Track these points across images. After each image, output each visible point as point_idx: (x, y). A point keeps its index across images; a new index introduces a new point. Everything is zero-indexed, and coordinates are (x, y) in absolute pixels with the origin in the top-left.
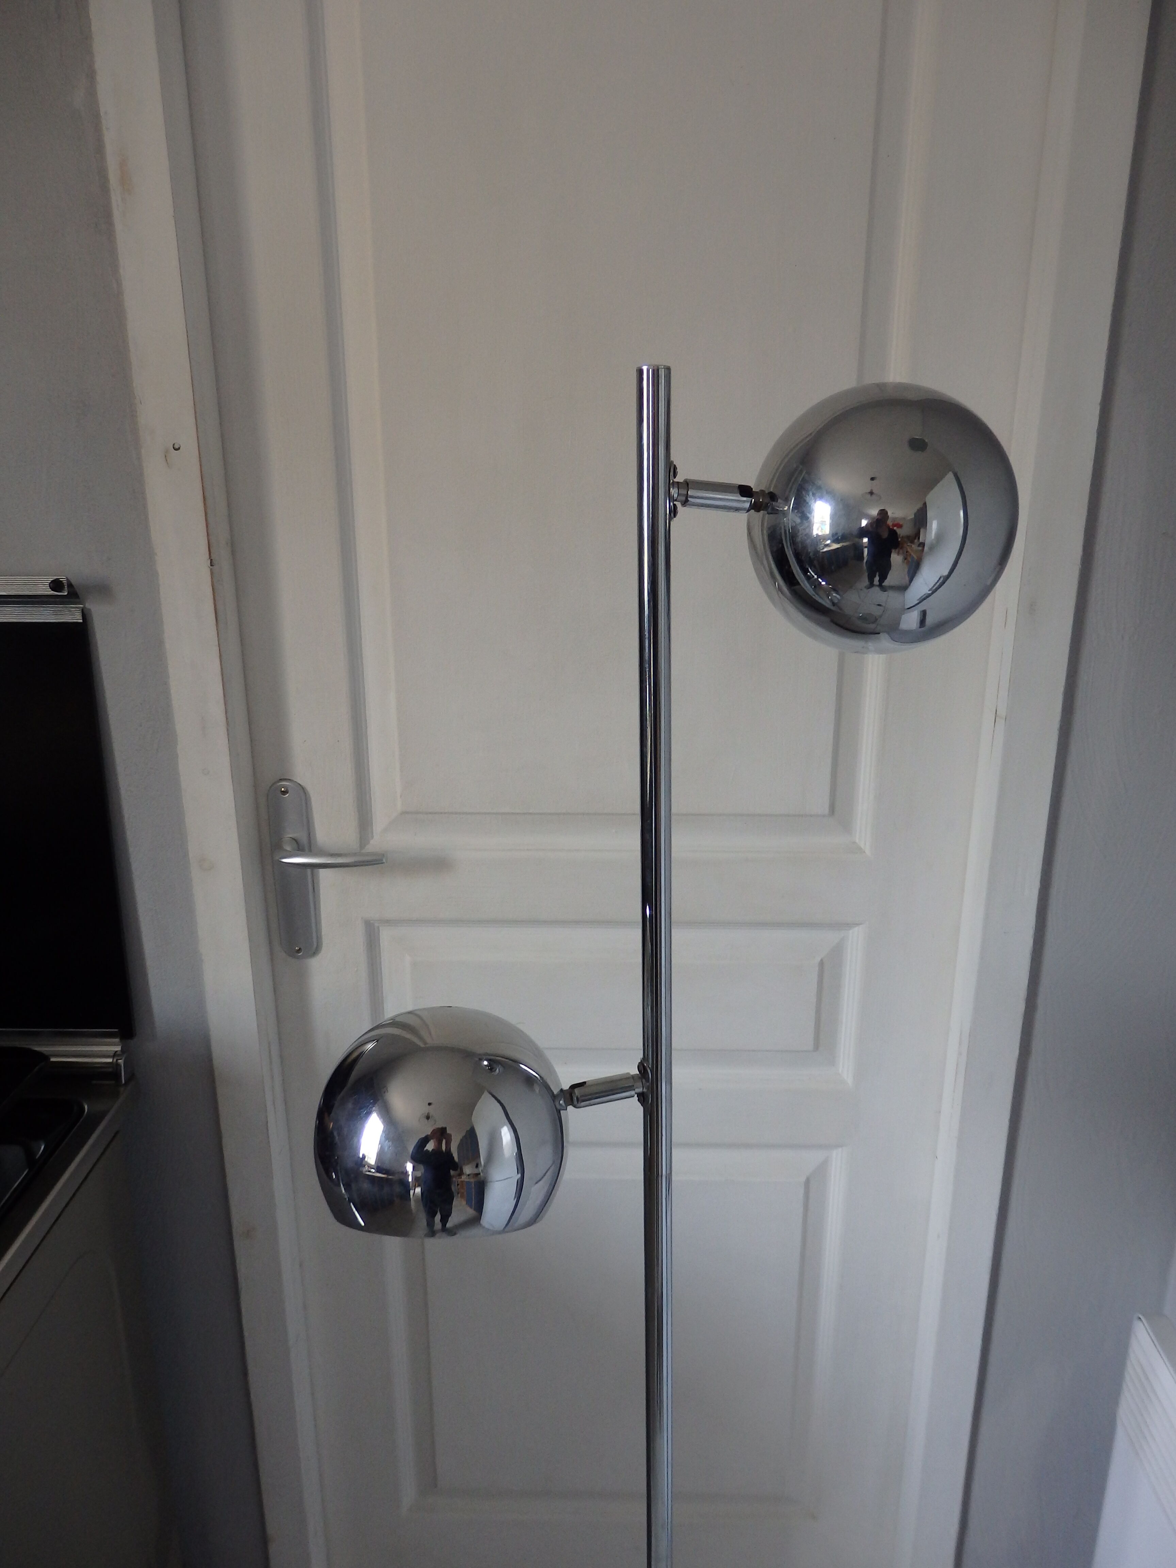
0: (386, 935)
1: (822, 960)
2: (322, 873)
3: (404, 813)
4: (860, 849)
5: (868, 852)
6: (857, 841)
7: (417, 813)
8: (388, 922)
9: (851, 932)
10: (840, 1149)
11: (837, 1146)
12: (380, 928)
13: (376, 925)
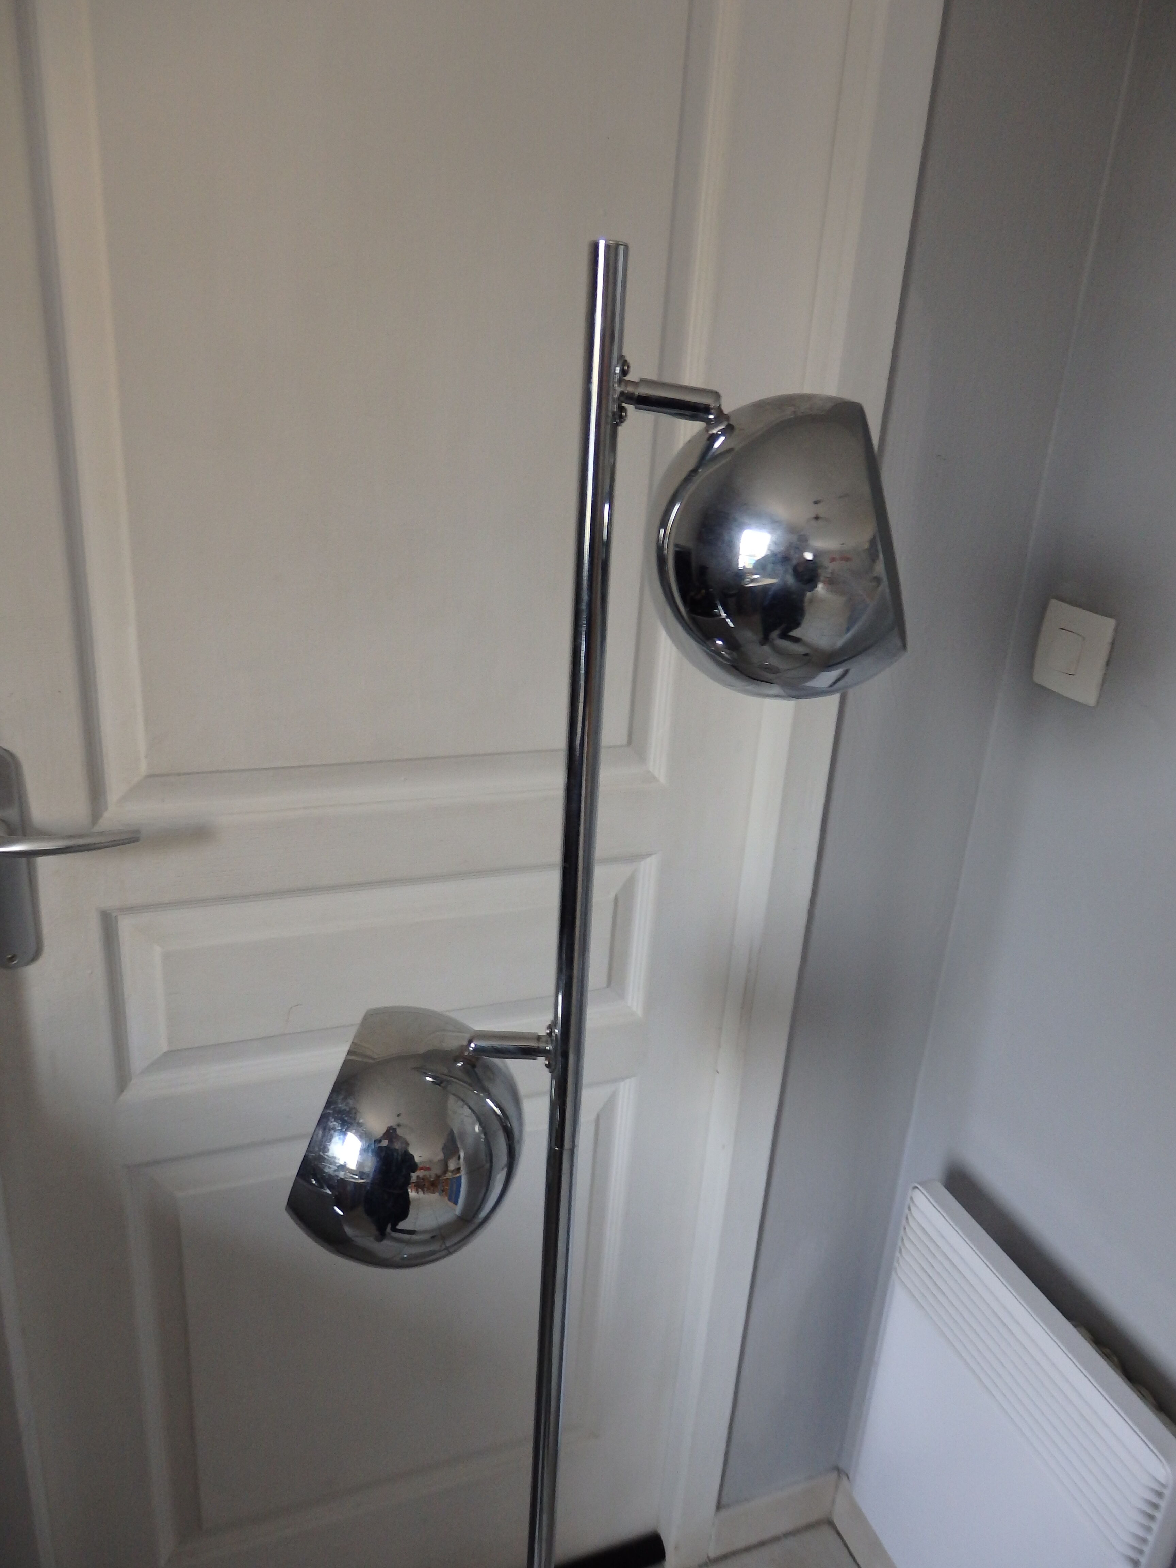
0: (126, 926)
1: (616, 895)
2: (41, 861)
3: (149, 776)
4: (654, 777)
5: (663, 779)
6: (651, 770)
7: (168, 775)
8: (131, 910)
9: (643, 863)
10: (628, 1080)
11: (623, 1079)
12: (119, 917)
13: (114, 914)
